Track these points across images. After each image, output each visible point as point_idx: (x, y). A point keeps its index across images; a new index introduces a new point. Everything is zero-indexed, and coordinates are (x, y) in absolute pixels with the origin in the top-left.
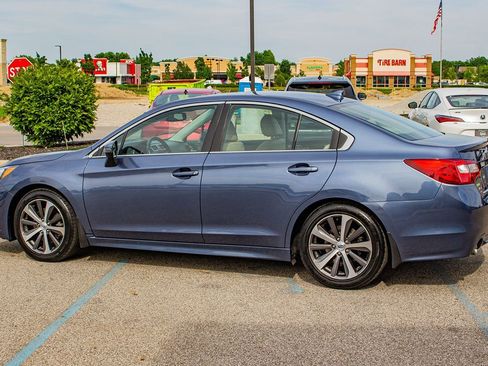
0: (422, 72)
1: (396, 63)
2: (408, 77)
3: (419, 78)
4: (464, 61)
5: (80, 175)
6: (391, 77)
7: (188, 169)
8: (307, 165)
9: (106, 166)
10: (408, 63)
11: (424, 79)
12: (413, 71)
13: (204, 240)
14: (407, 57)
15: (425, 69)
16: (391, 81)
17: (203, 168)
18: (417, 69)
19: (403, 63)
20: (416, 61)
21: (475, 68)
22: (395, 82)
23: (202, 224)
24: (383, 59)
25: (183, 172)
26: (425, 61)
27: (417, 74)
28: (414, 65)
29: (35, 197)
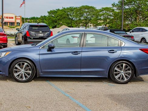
0: (19, 21)
1: (10, 18)
2: (14, 23)
3: (17, 23)
4: (29, 18)
5: (38, 54)
6: (9, 22)
7: (77, 52)
8: (113, 50)
9: (48, 51)
10: (14, 18)
11: (19, 23)
12: (16, 21)
13: (81, 73)
14: (14, 16)
15: (20, 20)
16: (9, 24)
17: (82, 51)
18: (17, 20)
19: (13, 18)
20: (17, 17)
21: (32, 20)
22: (10, 24)
23: (81, 68)
24: (6, 16)
25: (76, 53)
26: (20, 18)
27: (17, 22)
28: (16, 19)
29: (20, 62)
